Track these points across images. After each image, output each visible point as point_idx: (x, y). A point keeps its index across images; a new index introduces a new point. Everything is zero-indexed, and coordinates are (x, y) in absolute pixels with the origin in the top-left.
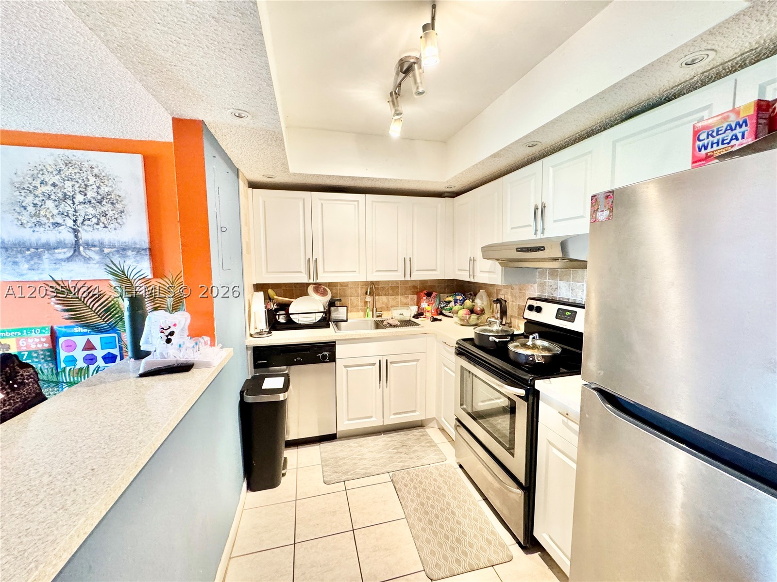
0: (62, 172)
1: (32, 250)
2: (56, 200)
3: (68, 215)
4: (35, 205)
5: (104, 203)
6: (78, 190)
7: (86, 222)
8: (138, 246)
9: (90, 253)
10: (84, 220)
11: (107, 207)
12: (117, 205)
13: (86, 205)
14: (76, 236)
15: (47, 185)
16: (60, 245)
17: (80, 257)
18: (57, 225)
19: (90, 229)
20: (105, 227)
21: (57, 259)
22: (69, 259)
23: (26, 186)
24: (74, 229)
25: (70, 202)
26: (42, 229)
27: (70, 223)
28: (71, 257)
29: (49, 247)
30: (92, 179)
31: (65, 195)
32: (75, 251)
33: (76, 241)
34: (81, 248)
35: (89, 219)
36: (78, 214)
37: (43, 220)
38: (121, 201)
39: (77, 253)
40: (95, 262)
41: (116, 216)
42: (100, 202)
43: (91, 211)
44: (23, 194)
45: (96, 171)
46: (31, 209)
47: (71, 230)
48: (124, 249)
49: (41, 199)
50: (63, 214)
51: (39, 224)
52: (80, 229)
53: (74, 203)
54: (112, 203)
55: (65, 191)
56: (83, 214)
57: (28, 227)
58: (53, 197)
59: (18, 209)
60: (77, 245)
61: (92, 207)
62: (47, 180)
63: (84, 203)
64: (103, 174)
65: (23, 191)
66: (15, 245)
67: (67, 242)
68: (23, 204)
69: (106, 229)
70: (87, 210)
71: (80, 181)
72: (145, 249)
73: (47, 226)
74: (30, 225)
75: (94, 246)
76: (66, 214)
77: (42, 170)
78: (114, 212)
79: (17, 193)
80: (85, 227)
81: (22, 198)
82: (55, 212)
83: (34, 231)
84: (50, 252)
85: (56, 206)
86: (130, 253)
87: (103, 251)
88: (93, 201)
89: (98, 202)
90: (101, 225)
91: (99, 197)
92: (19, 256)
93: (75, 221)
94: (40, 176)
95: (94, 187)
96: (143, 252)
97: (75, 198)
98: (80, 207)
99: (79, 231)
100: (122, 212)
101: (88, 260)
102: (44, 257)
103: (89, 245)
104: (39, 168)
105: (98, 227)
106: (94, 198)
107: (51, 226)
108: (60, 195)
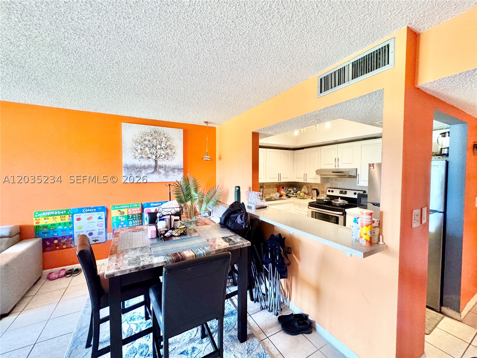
0: (153, 136)
1: (138, 169)
2: (149, 147)
3: (153, 154)
4: (141, 149)
5: (168, 149)
6: (158, 143)
7: (160, 157)
8: (179, 167)
9: (161, 170)
10: (160, 156)
11: (169, 151)
12: (173, 150)
13: (161, 150)
14: (156, 163)
15: (146, 141)
16: (149, 167)
17: (157, 172)
18: (149, 158)
19: (162, 160)
20: (167, 159)
21: (148, 173)
22: (152, 173)
23: (138, 141)
24: (155, 160)
25: (155, 148)
26: (143, 160)
27: (154, 157)
28: (153, 172)
29: (145, 168)
30: (164, 139)
31: (153, 145)
32: (155, 169)
33: (156, 165)
34: (158, 168)
35: (161, 156)
36: (157, 153)
37: (144, 156)
38: (174, 148)
39: (155, 170)
40: (162, 174)
41: (172, 155)
42: (166, 149)
43: (163, 152)
44: (137, 145)
45: (166, 135)
46: (139, 151)
47: (154, 160)
48: (174, 169)
49: (144, 147)
50: (152, 153)
51: (142, 157)
52: (158, 160)
53: (156, 149)
54: (171, 149)
55: (153, 143)
56: (159, 154)
57: (137, 159)
58: (148, 146)
59: (134, 151)
60: (156, 167)
61: (163, 150)
62: (147, 139)
63: (160, 149)
64: (168, 137)
65: (137, 143)
66: (131, 166)
67: (152, 165)
68: (137, 149)
69: (168, 160)
70: (161, 152)
71: (159, 140)
72: (182, 169)
73: (145, 159)
74: (138, 158)
75: (162, 167)
76: (153, 153)
77: (145, 134)
78: (171, 153)
79: (135, 144)
80: (160, 159)
81: (136, 146)
82: (149, 152)
83: (139, 161)
84: (145, 170)
85: (149, 150)
86: (176, 170)
87: (166, 169)
88: (164, 148)
89: (165, 148)
90: (166, 158)
91: (166, 147)
92: (133, 171)
93: (156, 157)
94: (144, 137)
95: (165, 142)
96: (181, 170)
97: (157, 146)
98: (158, 150)
99: (157, 161)
100: (174, 153)
101: (160, 173)
102: (142, 172)
103: (161, 167)
104: (144, 133)
105: (165, 159)
106: (164, 147)
107: (146, 158)
108: (151, 145)
